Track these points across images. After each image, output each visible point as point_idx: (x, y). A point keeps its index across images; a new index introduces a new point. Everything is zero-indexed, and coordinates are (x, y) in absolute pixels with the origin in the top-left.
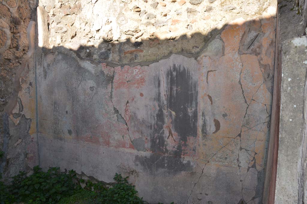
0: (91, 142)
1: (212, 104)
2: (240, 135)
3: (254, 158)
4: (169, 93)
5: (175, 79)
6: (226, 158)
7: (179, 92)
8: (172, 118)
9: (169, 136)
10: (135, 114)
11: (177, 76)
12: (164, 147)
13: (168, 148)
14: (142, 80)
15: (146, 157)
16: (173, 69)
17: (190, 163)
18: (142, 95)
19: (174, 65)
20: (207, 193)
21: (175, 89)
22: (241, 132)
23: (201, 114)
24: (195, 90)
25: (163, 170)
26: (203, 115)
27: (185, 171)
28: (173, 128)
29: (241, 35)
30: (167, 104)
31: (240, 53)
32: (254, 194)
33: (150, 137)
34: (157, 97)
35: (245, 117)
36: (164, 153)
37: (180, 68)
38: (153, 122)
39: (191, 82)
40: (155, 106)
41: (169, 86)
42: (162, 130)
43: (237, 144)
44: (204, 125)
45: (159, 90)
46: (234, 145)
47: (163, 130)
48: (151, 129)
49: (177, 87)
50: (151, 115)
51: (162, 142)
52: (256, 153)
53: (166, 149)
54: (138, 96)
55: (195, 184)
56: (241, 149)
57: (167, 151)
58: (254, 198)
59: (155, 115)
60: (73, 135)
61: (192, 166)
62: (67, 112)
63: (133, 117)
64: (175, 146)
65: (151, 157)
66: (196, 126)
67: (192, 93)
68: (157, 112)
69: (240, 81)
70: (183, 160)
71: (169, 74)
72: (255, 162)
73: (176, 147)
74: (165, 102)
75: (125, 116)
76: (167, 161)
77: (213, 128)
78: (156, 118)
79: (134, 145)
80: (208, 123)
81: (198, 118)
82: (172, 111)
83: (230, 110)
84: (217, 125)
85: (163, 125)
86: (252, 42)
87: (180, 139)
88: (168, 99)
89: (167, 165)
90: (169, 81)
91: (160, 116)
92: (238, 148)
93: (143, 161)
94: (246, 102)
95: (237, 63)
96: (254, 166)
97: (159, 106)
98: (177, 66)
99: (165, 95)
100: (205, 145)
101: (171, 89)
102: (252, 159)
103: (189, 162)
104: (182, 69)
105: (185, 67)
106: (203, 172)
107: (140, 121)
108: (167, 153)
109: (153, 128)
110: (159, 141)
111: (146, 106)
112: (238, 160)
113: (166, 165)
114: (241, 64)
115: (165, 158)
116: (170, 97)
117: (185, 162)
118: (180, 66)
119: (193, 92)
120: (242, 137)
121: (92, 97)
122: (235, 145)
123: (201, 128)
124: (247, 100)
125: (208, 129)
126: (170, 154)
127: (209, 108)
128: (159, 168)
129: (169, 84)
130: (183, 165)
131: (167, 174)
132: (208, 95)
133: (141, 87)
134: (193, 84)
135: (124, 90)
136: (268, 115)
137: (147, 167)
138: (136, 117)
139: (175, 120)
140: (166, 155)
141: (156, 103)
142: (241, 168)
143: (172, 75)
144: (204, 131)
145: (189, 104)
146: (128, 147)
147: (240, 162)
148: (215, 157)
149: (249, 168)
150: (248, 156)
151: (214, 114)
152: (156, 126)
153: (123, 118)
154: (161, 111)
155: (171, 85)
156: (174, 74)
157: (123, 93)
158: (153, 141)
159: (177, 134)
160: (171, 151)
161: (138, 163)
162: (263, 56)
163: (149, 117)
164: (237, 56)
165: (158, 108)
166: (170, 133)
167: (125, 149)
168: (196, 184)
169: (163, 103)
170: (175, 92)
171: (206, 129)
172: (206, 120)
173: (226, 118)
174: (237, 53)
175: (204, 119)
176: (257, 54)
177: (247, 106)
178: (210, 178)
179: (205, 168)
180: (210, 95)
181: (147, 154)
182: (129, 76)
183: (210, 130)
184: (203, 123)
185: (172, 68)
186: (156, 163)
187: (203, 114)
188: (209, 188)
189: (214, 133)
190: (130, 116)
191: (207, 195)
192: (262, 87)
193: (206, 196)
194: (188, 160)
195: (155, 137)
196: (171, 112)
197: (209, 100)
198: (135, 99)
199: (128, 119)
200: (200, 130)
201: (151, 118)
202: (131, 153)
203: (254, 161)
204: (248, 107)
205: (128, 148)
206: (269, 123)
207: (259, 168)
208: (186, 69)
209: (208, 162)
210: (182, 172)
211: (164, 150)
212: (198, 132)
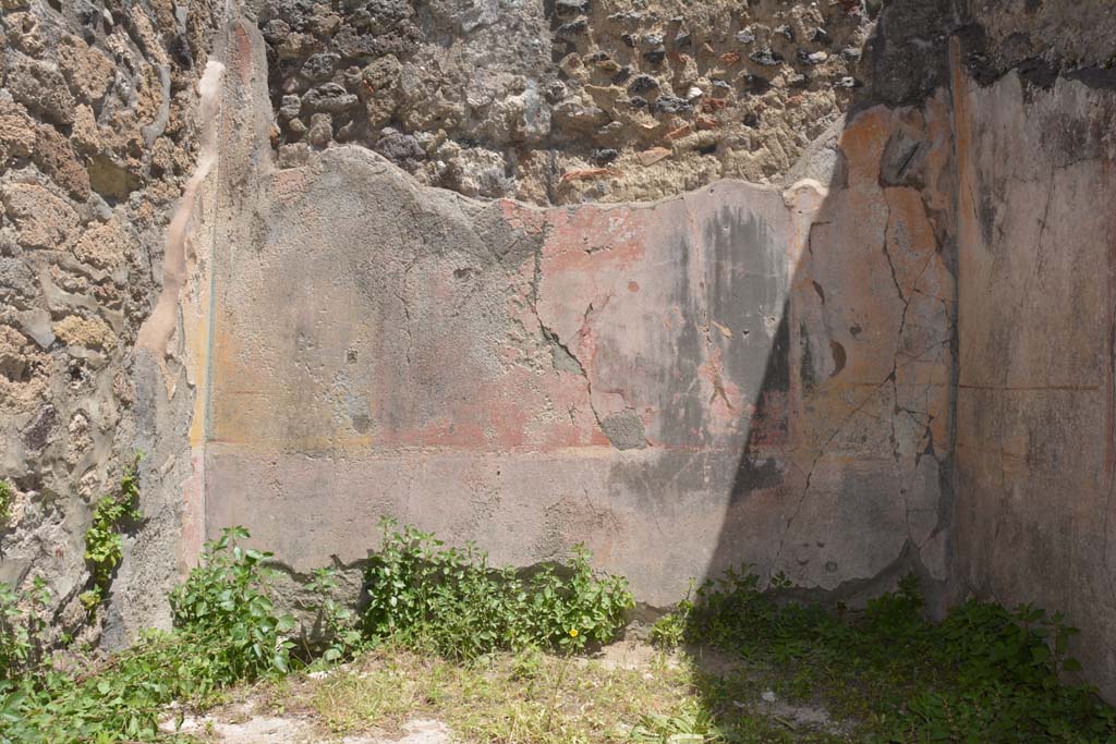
0: (451, 444)
1: (823, 301)
2: (892, 376)
3: (928, 428)
4: (714, 277)
5: (729, 242)
6: (864, 439)
7: (740, 274)
8: (720, 346)
9: (715, 395)
10: (612, 341)
11: (732, 236)
12: (701, 429)
13: (712, 430)
14: (635, 248)
15: (646, 464)
16: (723, 217)
17: (775, 464)
18: (633, 286)
19: (726, 208)
20: (821, 541)
21: (728, 266)
22: (895, 367)
23: (798, 329)
24: (781, 270)
25: (699, 494)
26: (803, 332)
27: (760, 488)
28: (726, 371)
29: (883, 144)
30: (709, 307)
31: (883, 183)
32: (934, 521)
33: (658, 404)
34: (680, 290)
35: (901, 331)
36: (702, 446)
37: (740, 216)
38: (668, 361)
39: (769, 250)
40: (672, 316)
41: (713, 261)
42: (695, 380)
43: (888, 399)
44: (807, 358)
45: (685, 273)
46: (880, 403)
47: (698, 381)
48: (662, 381)
49: (734, 261)
50: (663, 342)
51: (696, 413)
52: (931, 418)
53: (706, 432)
54: (624, 291)
55: (789, 521)
56: (897, 410)
57: (708, 437)
58: (935, 532)
59: (674, 342)
60: (377, 430)
61: (780, 472)
62: (352, 357)
63: (607, 351)
64: (732, 421)
65: (662, 462)
66: (787, 362)
67: (774, 278)
68: (678, 332)
69: (885, 249)
70: (756, 458)
71: (713, 229)
72: (931, 440)
73: (734, 424)
74: (703, 305)
75: (579, 350)
76: (709, 467)
77: (830, 364)
78: (676, 348)
79: (612, 432)
80: (816, 352)
81: (791, 340)
82: (721, 327)
83: (866, 316)
84: (839, 354)
85: (698, 365)
86: (907, 159)
87: (746, 399)
88: (712, 295)
89: (710, 481)
90: (713, 247)
91: (688, 342)
92: (891, 407)
93: (637, 478)
94: (901, 296)
95: (878, 205)
96: (929, 450)
97: (685, 315)
98: (731, 209)
99: (702, 284)
100: (812, 409)
101: (719, 268)
102: (924, 432)
104: (745, 218)
105: (754, 214)
106: (808, 483)
107: (629, 359)
108: (710, 443)
109: (667, 377)
110: (686, 413)
111: (647, 318)
112: (892, 440)
113: (707, 480)
114: (886, 208)
115: (705, 460)
116: (716, 291)
117: (759, 463)
118: (740, 210)
119: (777, 275)
120: (897, 382)
121: (461, 300)
122: (884, 403)
123: (800, 366)
124: (903, 291)
125: (817, 368)
126: (718, 447)
127: (818, 313)
128: (686, 491)
129: (714, 255)
130: (756, 471)
131: (712, 505)
132: (814, 282)
133: (630, 266)
134: (775, 257)
135: (578, 274)
136: (950, 325)
137: (649, 494)
138: (617, 352)
139: (732, 350)
140: (708, 449)
141: (677, 309)
142: (900, 459)
143: (719, 232)
144: (807, 375)
145: (767, 306)
146: (588, 442)
147: (898, 444)
148: (836, 439)
149: (919, 455)
150: (915, 425)
151: (829, 330)
152: (676, 372)
153: (573, 357)
154: (689, 327)
155: (719, 258)
156: (727, 230)
157: (575, 285)
158: (668, 415)
159: (736, 387)
160: (720, 438)
161: (619, 486)
162: (931, 190)
163: (656, 347)
164: (876, 189)
165: (682, 321)
166: (719, 389)
167: (578, 449)
168: (793, 521)
169: (697, 308)
170: (729, 276)
171: (811, 368)
172: (812, 345)
173: (858, 336)
174: (876, 182)
175: (805, 342)
176: (920, 186)
177: (904, 306)
178: (828, 495)
179: (813, 472)
180: (818, 282)
181: (652, 454)
182: (593, 235)
183: (821, 369)
184: (804, 353)
185: (719, 216)
186: (676, 477)
187: (803, 329)
188: (825, 526)
189: (833, 375)
190: (597, 349)
191: (821, 545)
192: (933, 261)
193: (822, 550)
194: (767, 455)
195: (674, 403)
196: (718, 329)
197: (816, 293)
198: (613, 300)
199: (590, 358)
200: (796, 371)
201: (661, 349)
202: (596, 459)
203: (927, 439)
204: (905, 309)
205: (586, 445)
206: (954, 343)
207: (940, 453)
208: (757, 219)
209: (821, 454)
210: (753, 492)
211: (701, 436)
212: (791, 378)
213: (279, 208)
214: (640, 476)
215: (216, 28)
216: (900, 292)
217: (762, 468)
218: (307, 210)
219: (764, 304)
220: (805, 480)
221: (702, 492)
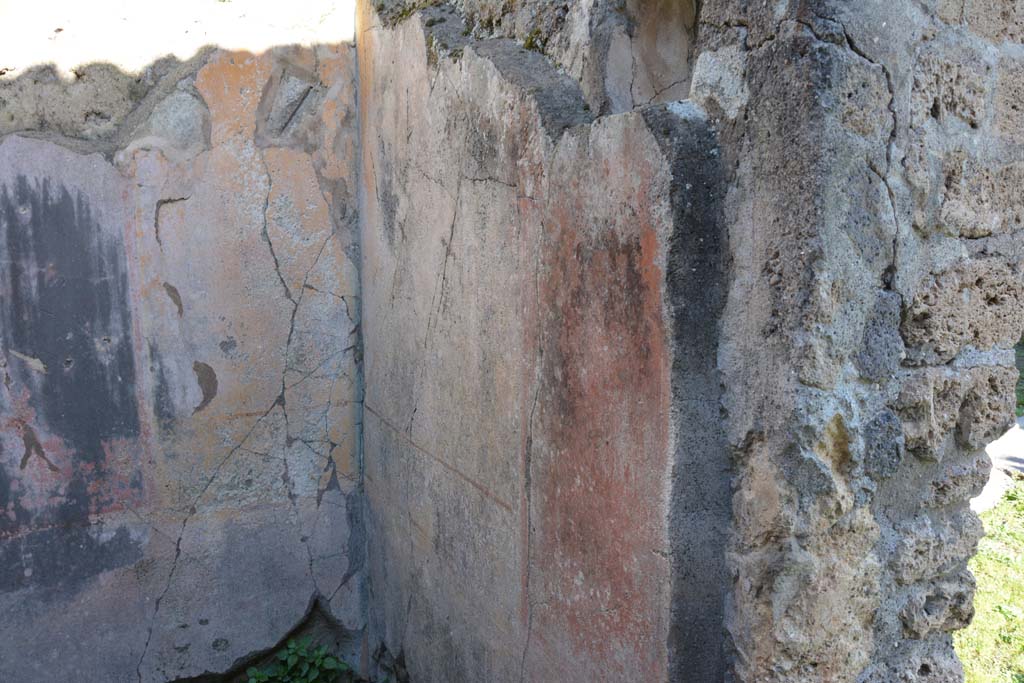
1: (181, 312)
2: (281, 400)
3: (330, 460)
4: (10, 286)
5: (30, 232)
6: (249, 482)
7: (51, 280)
8: (29, 386)
9: (27, 455)
11: (35, 222)
12: (11, 505)
13: (27, 503)
16: (16, 193)
17: (129, 534)
19: (21, 180)
20: (204, 617)
21: (32, 270)
22: (284, 388)
23: (146, 351)
24: (115, 270)
25: (18, 594)
26: (154, 353)
27: (110, 568)
28: (42, 419)
29: (260, 88)
30: (5, 332)
31: (260, 142)
32: (345, 565)
35: (289, 341)
36: (14, 529)
37: (46, 193)
39: (96, 240)
41: (6, 262)
43: (277, 429)
44: (162, 390)
46: (266, 435)
49: (41, 263)
52: (334, 445)
53: (19, 510)
55: (158, 602)
56: (290, 441)
57: (24, 515)
58: (346, 579)
61: (137, 543)
64: (57, 488)
66: (133, 397)
67: (106, 282)
69: (265, 233)
70: (100, 531)
72: (334, 472)
73: (61, 491)
76: (30, 555)
77: (195, 394)
80: (174, 379)
81: (137, 366)
82: (27, 358)
83: (242, 326)
84: (207, 380)
86: (295, 108)
87: (75, 456)
89: (34, 572)
90: (3, 241)
92: (282, 440)
94: (288, 295)
95: (254, 174)
96: (333, 484)
98: (31, 182)
100: (174, 456)
101: (16, 272)
102: (325, 464)
103: (123, 532)
104: (55, 195)
105: (69, 188)
106: (178, 550)
108: (27, 523)
112: (286, 479)
113: (28, 573)
114: (265, 177)
115: (22, 548)
116: (15, 306)
117: (106, 537)
118: (46, 181)
119: (110, 277)
120: (287, 406)
122: (272, 433)
123: (153, 400)
124: (291, 290)
125: (177, 401)
126: (41, 525)
127: (174, 326)
129: (5, 253)
130: (103, 548)
131: (40, 604)
132: (166, 285)
134: (105, 251)
136: (353, 327)
139: (47, 390)
140: (24, 531)
142: (297, 501)
143: (12, 217)
144: (165, 413)
145: (98, 323)
147: (294, 484)
148: (212, 490)
149: (321, 493)
150: (314, 457)
151: (191, 348)
155: (15, 256)
156: (25, 213)
159: (60, 439)
160: (43, 513)
162: (325, 153)
164: (249, 151)
166: (31, 443)
168: (163, 601)
170: (34, 283)
171: (169, 402)
172: (168, 371)
173: (232, 352)
174: (250, 142)
175: (157, 367)
176: (311, 149)
177: (294, 307)
178: (207, 561)
179: (183, 537)
180: (172, 283)
183: (184, 402)
184: (158, 383)
185: (11, 193)
187: (153, 350)
188: (207, 599)
189: (198, 409)
191: (204, 622)
192: (329, 248)
193: (205, 628)
194: (117, 525)
196: (22, 363)
197: (170, 300)
200: (147, 409)
203: (331, 469)
204: (295, 311)
206: (358, 352)
207: (347, 485)
208: (74, 196)
209: (193, 511)
210: (101, 576)
211: (12, 515)
212: (142, 418)
216: (287, 290)
217: (110, 543)
219: (93, 321)
220: (174, 547)
221: (22, 591)
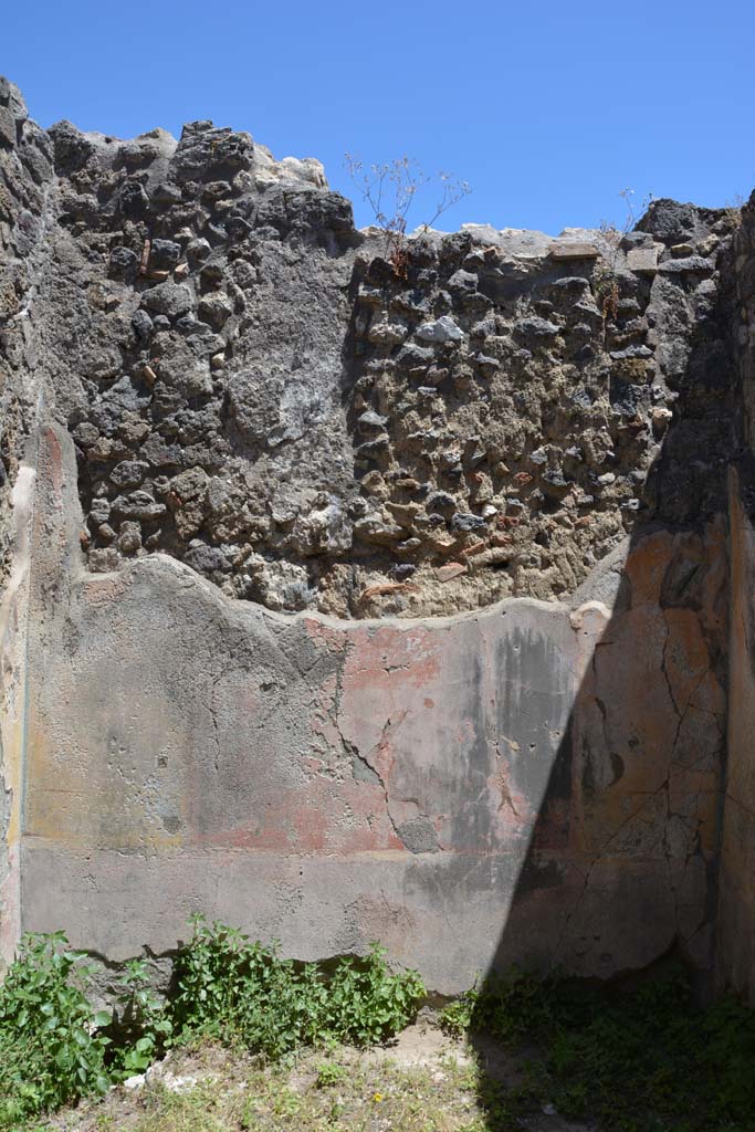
0: (257, 846)
1: (604, 717)
2: (666, 785)
3: (697, 832)
4: (504, 695)
5: (519, 662)
6: (638, 841)
7: (528, 692)
8: (509, 759)
9: (502, 804)
10: (408, 754)
11: (522, 655)
12: (489, 834)
13: (499, 835)
14: (431, 666)
15: (437, 867)
16: (514, 638)
17: (556, 866)
18: (428, 703)
19: (517, 630)
20: (597, 934)
21: (517, 684)
22: (669, 777)
23: (580, 742)
24: (566, 687)
25: (485, 894)
26: (586, 745)
27: (542, 887)
28: (513, 782)
29: (664, 567)
30: (499, 723)
31: (663, 604)
32: (701, 915)
33: (450, 811)
34: (472, 708)
35: (675, 743)
36: (490, 850)
37: (529, 637)
38: (460, 772)
39: (556, 669)
40: (464, 732)
41: (504, 679)
42: (484, 790)
43: (661, 805)
44: (588, 769)
45: (477, 692)
46: (654, 809)
47: (487, 792)
48: (454, 790)
49: (523, 683)
50: (455, 755)
51: (484, 820)
52: (700, 822)
53: (493, 837)
54: (419, 706)
55: (569, 916)
56: (670, 815)
57: (496, 842)
58: (701, 926)
59: (466, 754)
60: (187, 831)
61: (561, 873)
62: (163, 762)
63: (404, 763)
64: (518, 827)
65: (453, 865)
66: (570, 773)
67: (560, 695)
68: (470, 746)
69: (663, 666)
70: (539, 860)
71: (504, 649)
72: (700, 842)
73: (519, 830)
74: (494, 720)
75: (377, 762)
76: (496, 869)
77: (609, 773)
78: (467, 761)
79: (406, 838)
80: (596, 763)
81: (574, 753)
82: (510, 742)
83: (644, 730)
84: (618, 765)
85: (487, 776)
86: (686, 581)
88: (501, 712)
89: (497, 881)
90: (503, 666)
91: (479, 755)
92: (664, 812)
93: (429, 879)
94: (677, 711)
95: (658, 626)
96: (698, 851)
97: (476, 729)
98: (522, 632)
99: (492, 701)
100: (591, 816)
101: (509, 686)
102: (694, 835)
103: (553, 864)
104: (534, 639)
105: (543, 634)
106: (586, 883)
107: (423, 771)
108: (497, 848)
109: (459, 787)
110: (476, 821)
111: (441, 732)
112: (664, 843)
113: (493, 881)
114: (666, 628)
115: (493, 863)
116: (506, 707)
117: (542, 865)
118: (530, 631)
119: (562, 692)
120: (670, 790)
121: (266, 712)
122: (657, 809)
123: (581, 776)
124: (679, 706)
125: (597, 777)
126: (505, 851)
127: (600, 728)
128: (475, 891)
129: (504, 674)
130: (539, 872)
131: (497, 903)
132: (597, 699)
133: (426, 683)
134: (561, 675)
135: (376, 691)
136: (721, 736)
137: (440, 893)
138: (412, 764)
139: (519, 763)
140: (495, 853)
141: (469, 724)
142: (671, 860)
143: (510, 653)
144: (588, 784)
145: (553, 721)
146: (383, 845)
147: (669, 847)
148: (613, 843)
149: (689, 856)
150: (686, 829)
151: (609, 743)
152: (467, 782)
153: (372, 769)
154: (480, 741)
155: (509, 676)
156: (517, 651)
157: (374, 702)
158: (459, 821)
159: (523, 796)
160: (507, 843)
161: (414, 886)
162: (708, 611)
163: (449, 759)
164: (656, 610)
165: (474, 736)
166: (505, 796)
167: (375, 852)
168: (572, 917)
169: (488, 723)
170: (518, 693)
171: (592, 779)
172: (593, 757)
173: (635, 748)
174: (657, 604)
175: (587, 754)
176: (697, 607)
177: (679, 719)
178: (605, 894)
179: (591, 873)
180: (601, 698)
181: (443, 858)
182: (392, 655)
183: (601, 779)
184: (586, 765)
185: (510, 637)
186: (465, 878)
187: (585, 741)
189: (610, 785)
190: (394, 761)
191: (597, 938)
192: (707, 677)
193: (597, 943)
194: (550, 857)
195: (465, 811)
196: (507, 743)
197: (598, 709)
198: (409, 715)
199: (387, 769)
200: (577, 782)
201: (454, 762)
202: (392, 862)
203: (697, 841)
204: (680, 722)
205: (383, 849)
206: (723, 753)
207: (707, 853)
208: (545, 639)
209: (599, 857)
210: (535, 891)
211: (489, 840)
212: (573, 787)
213: (91, 616)
214: (433, 877)
215: (27, 433)
216: (676, 707)
217: (545, 869)
218: (118, 619)
219: (549, 720)
220: (583, 880)
221: (489, 892)
